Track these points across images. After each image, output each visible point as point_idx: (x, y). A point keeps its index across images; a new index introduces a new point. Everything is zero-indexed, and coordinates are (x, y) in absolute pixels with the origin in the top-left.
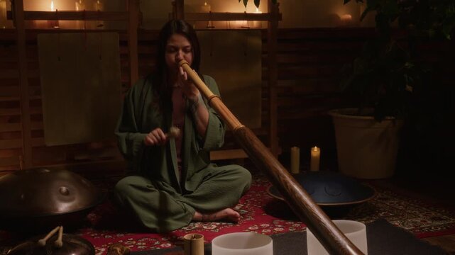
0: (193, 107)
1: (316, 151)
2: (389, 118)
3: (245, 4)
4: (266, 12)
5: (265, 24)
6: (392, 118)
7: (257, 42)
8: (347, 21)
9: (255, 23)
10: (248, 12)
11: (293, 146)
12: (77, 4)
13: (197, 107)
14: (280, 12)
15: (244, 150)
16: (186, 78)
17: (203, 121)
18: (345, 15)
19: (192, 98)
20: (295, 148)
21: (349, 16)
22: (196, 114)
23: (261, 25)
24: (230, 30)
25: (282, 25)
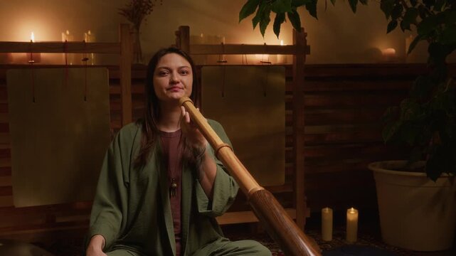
0: (198, 158)
1: (352, 214)
2: (445, 174)
3: (263, 33)
4: (291, 44)
5: (290, 59)
6: (450, 174)
7: (280, 79)
8: (391, 56)
9: (278, 58)
10: (268, 44)
11: (325, 207)
12: (63, 34)
13: (203, 158)
14: (308, 44)
15: (255, 213)
16: (188, 120)
17: (209, 177)
18: (388, 49)
19: (197, 147)
20: (327, 209)
21: (392, 51)
22: (201, 167)
23: (286, 59)
24: (247, 65)
25: (310, 59)
